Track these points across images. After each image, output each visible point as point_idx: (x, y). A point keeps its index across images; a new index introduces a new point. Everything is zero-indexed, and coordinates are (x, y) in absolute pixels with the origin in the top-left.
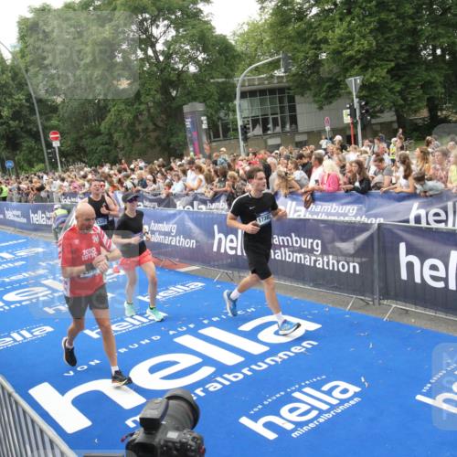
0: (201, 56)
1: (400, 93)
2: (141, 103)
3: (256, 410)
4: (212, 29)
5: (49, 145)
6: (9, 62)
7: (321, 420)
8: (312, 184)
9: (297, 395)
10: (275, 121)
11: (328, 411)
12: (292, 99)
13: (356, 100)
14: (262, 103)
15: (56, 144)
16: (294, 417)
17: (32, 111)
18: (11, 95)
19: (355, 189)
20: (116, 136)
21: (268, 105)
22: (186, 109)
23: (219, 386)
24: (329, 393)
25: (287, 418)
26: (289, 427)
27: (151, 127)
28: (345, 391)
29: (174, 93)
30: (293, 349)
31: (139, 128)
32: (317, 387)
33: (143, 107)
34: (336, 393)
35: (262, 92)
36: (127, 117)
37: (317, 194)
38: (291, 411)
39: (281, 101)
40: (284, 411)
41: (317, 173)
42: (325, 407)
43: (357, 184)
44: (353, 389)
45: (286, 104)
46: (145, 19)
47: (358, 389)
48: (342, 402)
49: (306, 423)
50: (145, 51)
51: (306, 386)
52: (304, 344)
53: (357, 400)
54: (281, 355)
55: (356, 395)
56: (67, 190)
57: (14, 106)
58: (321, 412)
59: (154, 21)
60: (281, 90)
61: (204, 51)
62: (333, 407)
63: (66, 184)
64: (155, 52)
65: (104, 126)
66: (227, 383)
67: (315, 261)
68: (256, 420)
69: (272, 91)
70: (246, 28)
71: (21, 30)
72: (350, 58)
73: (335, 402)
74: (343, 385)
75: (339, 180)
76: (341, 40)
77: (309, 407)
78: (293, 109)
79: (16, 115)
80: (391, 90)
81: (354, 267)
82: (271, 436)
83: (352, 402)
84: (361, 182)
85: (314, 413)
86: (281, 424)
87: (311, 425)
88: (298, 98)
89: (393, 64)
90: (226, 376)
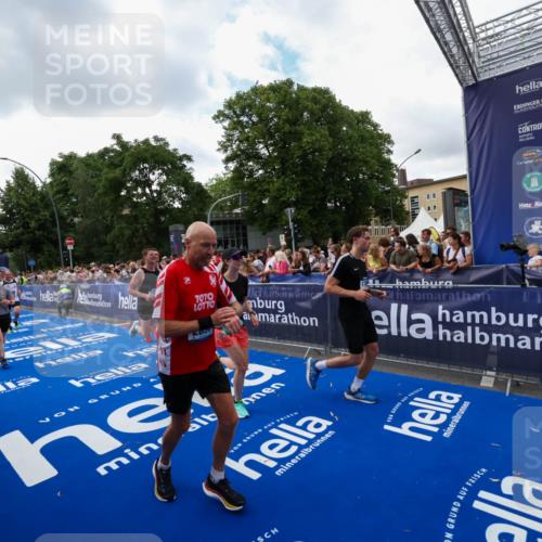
0: (183, 196)
1: (316, 226)
2: (138, 223)
3: (235, 448)
4: (192, 178)
5: (65, 248)
6: (39, 189)
7: (302, 455)
8: (267, 269)
9: (274, 431)
10: (233, 242)
11: (307, 446)
12: (245, 228)
13: (291, 224)
14: (224, 229)
15: (70, 248)
16: (274, 453)
17: (54, 224)
18: (38, 212)
19: (300, 272)
20: (118, 246)
21: (228, 232)
22: (171, 228)
23: (198, 427)
24: (304, 427)
25: (268, 455)
26: (272, 464)
27: (144, 241)
28: (318, 425)
29: (163, 219)
30: (264, 391)
31: (135, 241)
32: (292, 422)
33: (139, 226)
34: (310, 427)
35: (225, 222)
36: (127, 232)
37: (271, 276)
38: (272, 447)
39: (237, 229)
40: (264, 448)
41: (271, 261)
42: (303, 442)
43: (301, 268)
44: (326, 423)
45: (241, 231)
46: (146, 168)
47: (330, 423)
48: (319, 436)
49: (288, 459)
50: (144, 189)
51: (282, 422)
52: (273, 386)
53: (331, 433)
54: (254, 395)
55: (329, 428)
56: (74, 279)
57: (40, 220)
58: (301, 447)
59: (152, 170)
60: (238, 222)
61: (186, 193)
62: (310, 442)
63: (74, 274)
64: (151, 190)
65: (109, 238)
66: (205, 423)
67: (280, 319)
68: (237, 460)
69: (231, 222)
70: (214, 182)
71: (52, 170)
72: (284, 202)
73: (312, 436)
74: (316, 420)
75: (288, 266)
76: (279, 190)
77: (288, 443)
78: (245, 235)
79: (41, 227)
80: (310, 224)
81: (313, 321)
82: (255, 475)
83: (327, 436)
84: (304, 266)
85: (294, 449)
86: (262, 462)
87: (294, 461)
88: (249, 228)
89: (311, 208)
90: (204, 416)
